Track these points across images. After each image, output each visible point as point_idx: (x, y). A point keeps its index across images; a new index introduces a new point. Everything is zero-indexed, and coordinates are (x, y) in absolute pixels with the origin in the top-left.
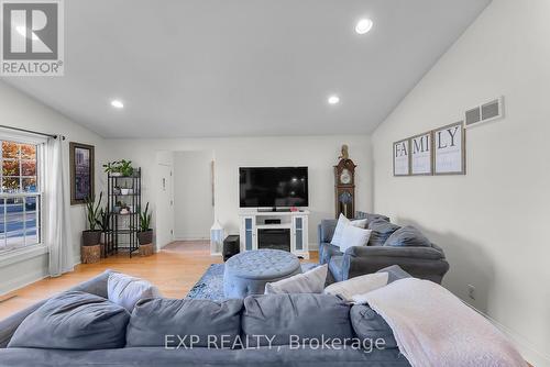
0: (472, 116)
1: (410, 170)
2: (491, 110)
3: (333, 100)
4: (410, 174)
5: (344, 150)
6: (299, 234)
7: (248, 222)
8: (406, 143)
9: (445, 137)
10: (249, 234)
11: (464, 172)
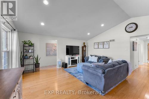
0: (111, 41)
1: (98, 47)
2: (113, 40)
3: (89, 34)
4: (98, 48)
5: (84, 43)
6: (79, 60)
7: (69, 58)
8: (97, 43)
9: (106, 43)
10: (69, 61)
11: (109, 48)
